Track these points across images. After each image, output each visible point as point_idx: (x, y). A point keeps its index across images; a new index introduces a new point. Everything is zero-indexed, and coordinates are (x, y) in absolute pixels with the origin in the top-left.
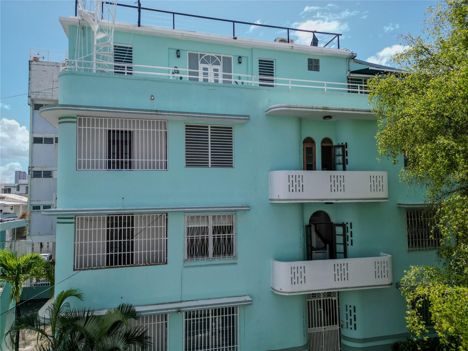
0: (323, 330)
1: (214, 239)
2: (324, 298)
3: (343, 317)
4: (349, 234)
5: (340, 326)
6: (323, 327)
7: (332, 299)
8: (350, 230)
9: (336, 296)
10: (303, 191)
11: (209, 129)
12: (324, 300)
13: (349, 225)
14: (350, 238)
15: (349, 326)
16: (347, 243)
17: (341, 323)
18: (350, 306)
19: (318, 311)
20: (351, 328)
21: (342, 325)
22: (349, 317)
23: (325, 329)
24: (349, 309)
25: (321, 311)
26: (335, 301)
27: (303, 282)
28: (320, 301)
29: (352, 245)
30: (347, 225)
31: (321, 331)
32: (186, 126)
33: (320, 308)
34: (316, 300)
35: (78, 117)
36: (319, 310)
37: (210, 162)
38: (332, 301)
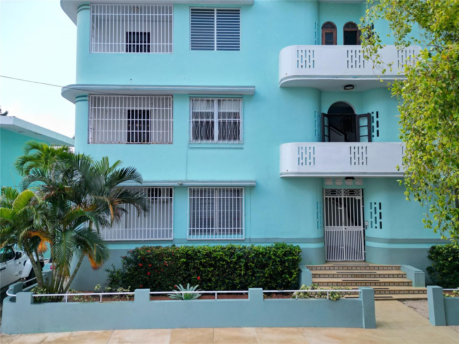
0: (344, 230)
1: (219, 122)
2: (345, 197)
3: (368, 217)
4: (374, 124)
5: (364, 228)
6: (344, 227)
7: (355, 198)
8: (375, 119)
9: (360, 195)
10: (314, 67)
11: (215, 12)
12: (345, 199)
13: (375, 115)
14: (376, 129)
15: (374, 225)
16: (373, 134)
17: (366, 223)
18: (375, 203)
19: (337, 210)
20: (376, 227)
21: (366, 226)
22: (374, 215)
23: (346, 229)
24: (374, 206)
25: (341, 210)
26: (359, 200)
27: (312, 164)
28: (341, 199)
29: (378, 136)
30: (372, 115)
31: (341, 230)
32: (192, 10)
33: (341, 207)
34: (335, 197)
35: (91, 5)
36: (339, 208)
37: (215, 45)
38: (355, 200)
